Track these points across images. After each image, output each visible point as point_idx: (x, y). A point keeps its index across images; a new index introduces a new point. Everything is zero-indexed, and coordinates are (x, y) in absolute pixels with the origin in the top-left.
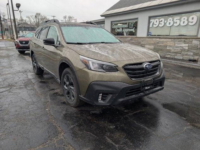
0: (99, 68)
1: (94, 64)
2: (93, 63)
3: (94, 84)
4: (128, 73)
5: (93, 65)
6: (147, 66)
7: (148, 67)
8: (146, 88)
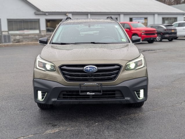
8: (88, 93)
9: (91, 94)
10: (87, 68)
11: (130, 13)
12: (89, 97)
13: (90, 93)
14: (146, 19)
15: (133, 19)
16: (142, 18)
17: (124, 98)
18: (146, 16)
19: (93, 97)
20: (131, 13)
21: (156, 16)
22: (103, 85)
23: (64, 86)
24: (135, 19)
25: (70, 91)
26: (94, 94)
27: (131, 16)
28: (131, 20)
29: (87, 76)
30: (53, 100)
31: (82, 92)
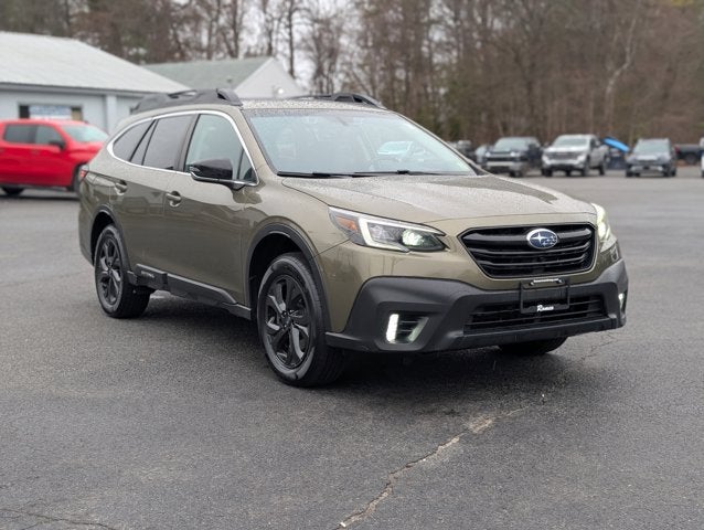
0: (388, 240)
1: (374, 229)
2: (371, 225)
3: (374, 285)
4: (476, 257)
5: (371, 233)
6: (540, 238)
7: (543, 240)
8: (540, 308)
9: (547, 309)
10: (536, 235)
11: (20, 84)
12: (532, 321)
13: (545, 305)
14: (76, 113)
15: (31, 110)
16: (63, 106)
17: (606, 316)
18: (75, 102)
19: (542, 320)
20: (22, 88)
21: (111, 101)
22: (572, 281)
23: (483, 293)
24: (37, 108)
25: (487, 307)
26: (552, 308)
27: (26, 100)
28: (24, 111)
29: (531, 260)
30: (453, 335)
31: (528, 304)
